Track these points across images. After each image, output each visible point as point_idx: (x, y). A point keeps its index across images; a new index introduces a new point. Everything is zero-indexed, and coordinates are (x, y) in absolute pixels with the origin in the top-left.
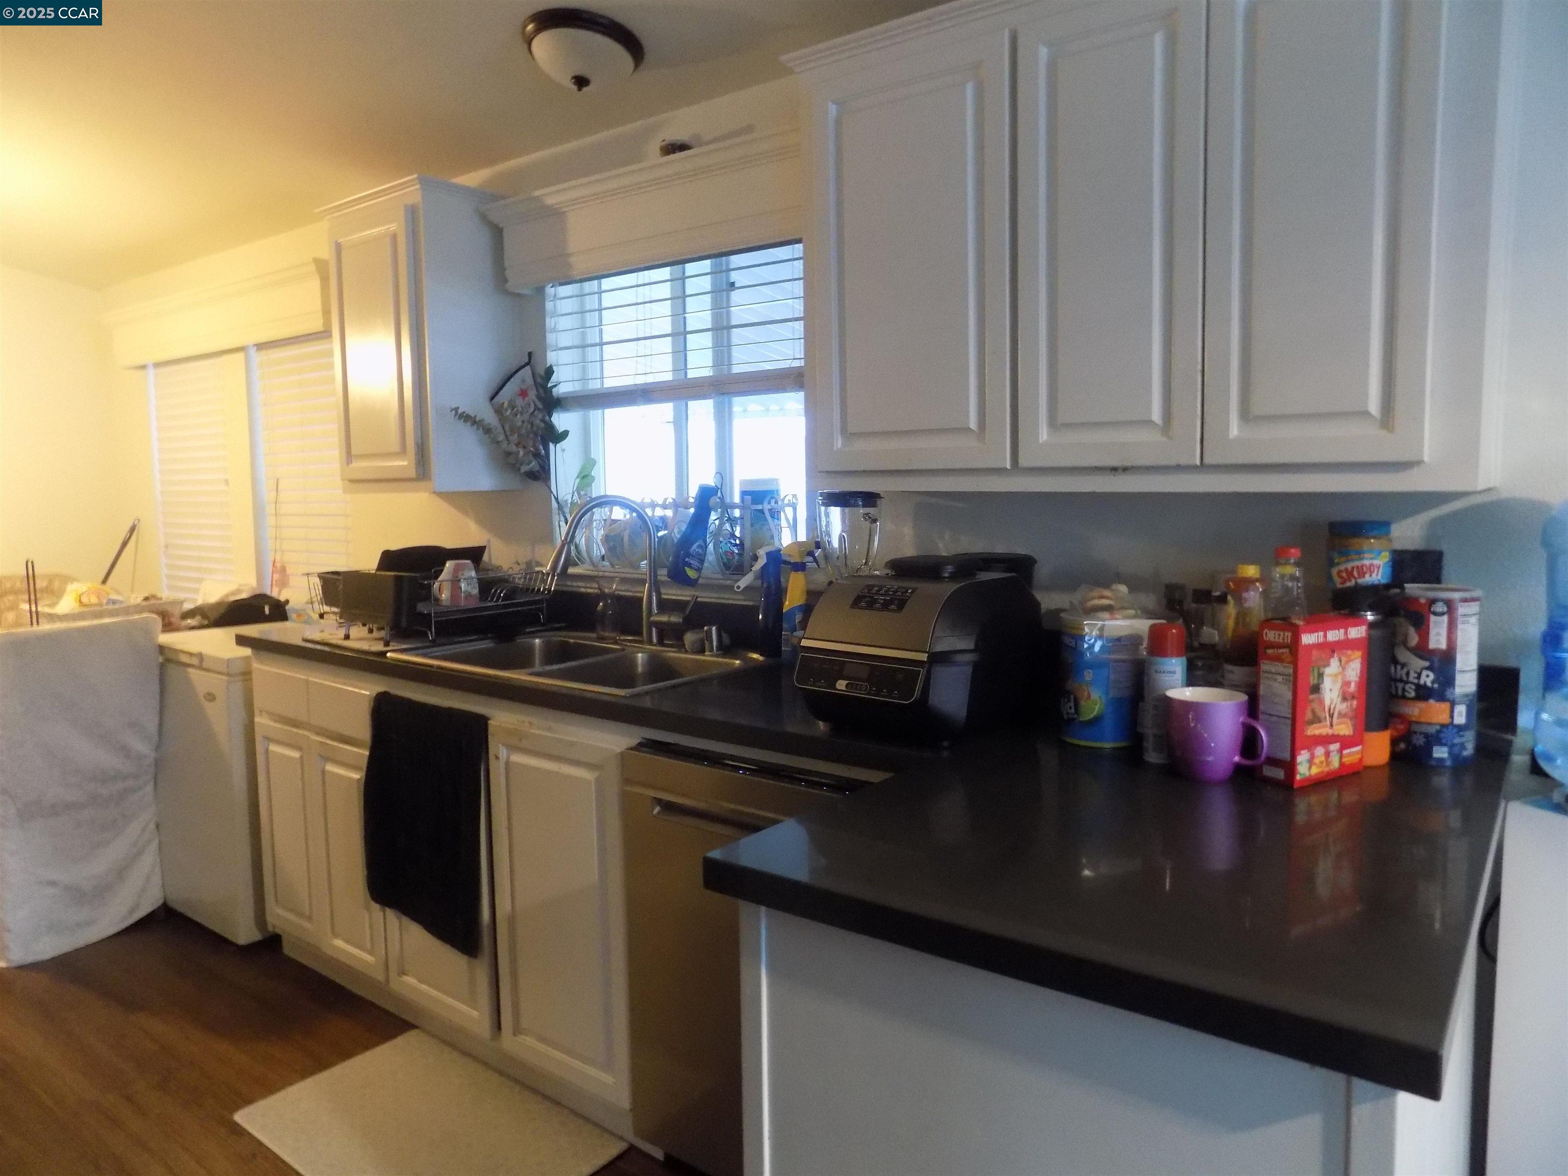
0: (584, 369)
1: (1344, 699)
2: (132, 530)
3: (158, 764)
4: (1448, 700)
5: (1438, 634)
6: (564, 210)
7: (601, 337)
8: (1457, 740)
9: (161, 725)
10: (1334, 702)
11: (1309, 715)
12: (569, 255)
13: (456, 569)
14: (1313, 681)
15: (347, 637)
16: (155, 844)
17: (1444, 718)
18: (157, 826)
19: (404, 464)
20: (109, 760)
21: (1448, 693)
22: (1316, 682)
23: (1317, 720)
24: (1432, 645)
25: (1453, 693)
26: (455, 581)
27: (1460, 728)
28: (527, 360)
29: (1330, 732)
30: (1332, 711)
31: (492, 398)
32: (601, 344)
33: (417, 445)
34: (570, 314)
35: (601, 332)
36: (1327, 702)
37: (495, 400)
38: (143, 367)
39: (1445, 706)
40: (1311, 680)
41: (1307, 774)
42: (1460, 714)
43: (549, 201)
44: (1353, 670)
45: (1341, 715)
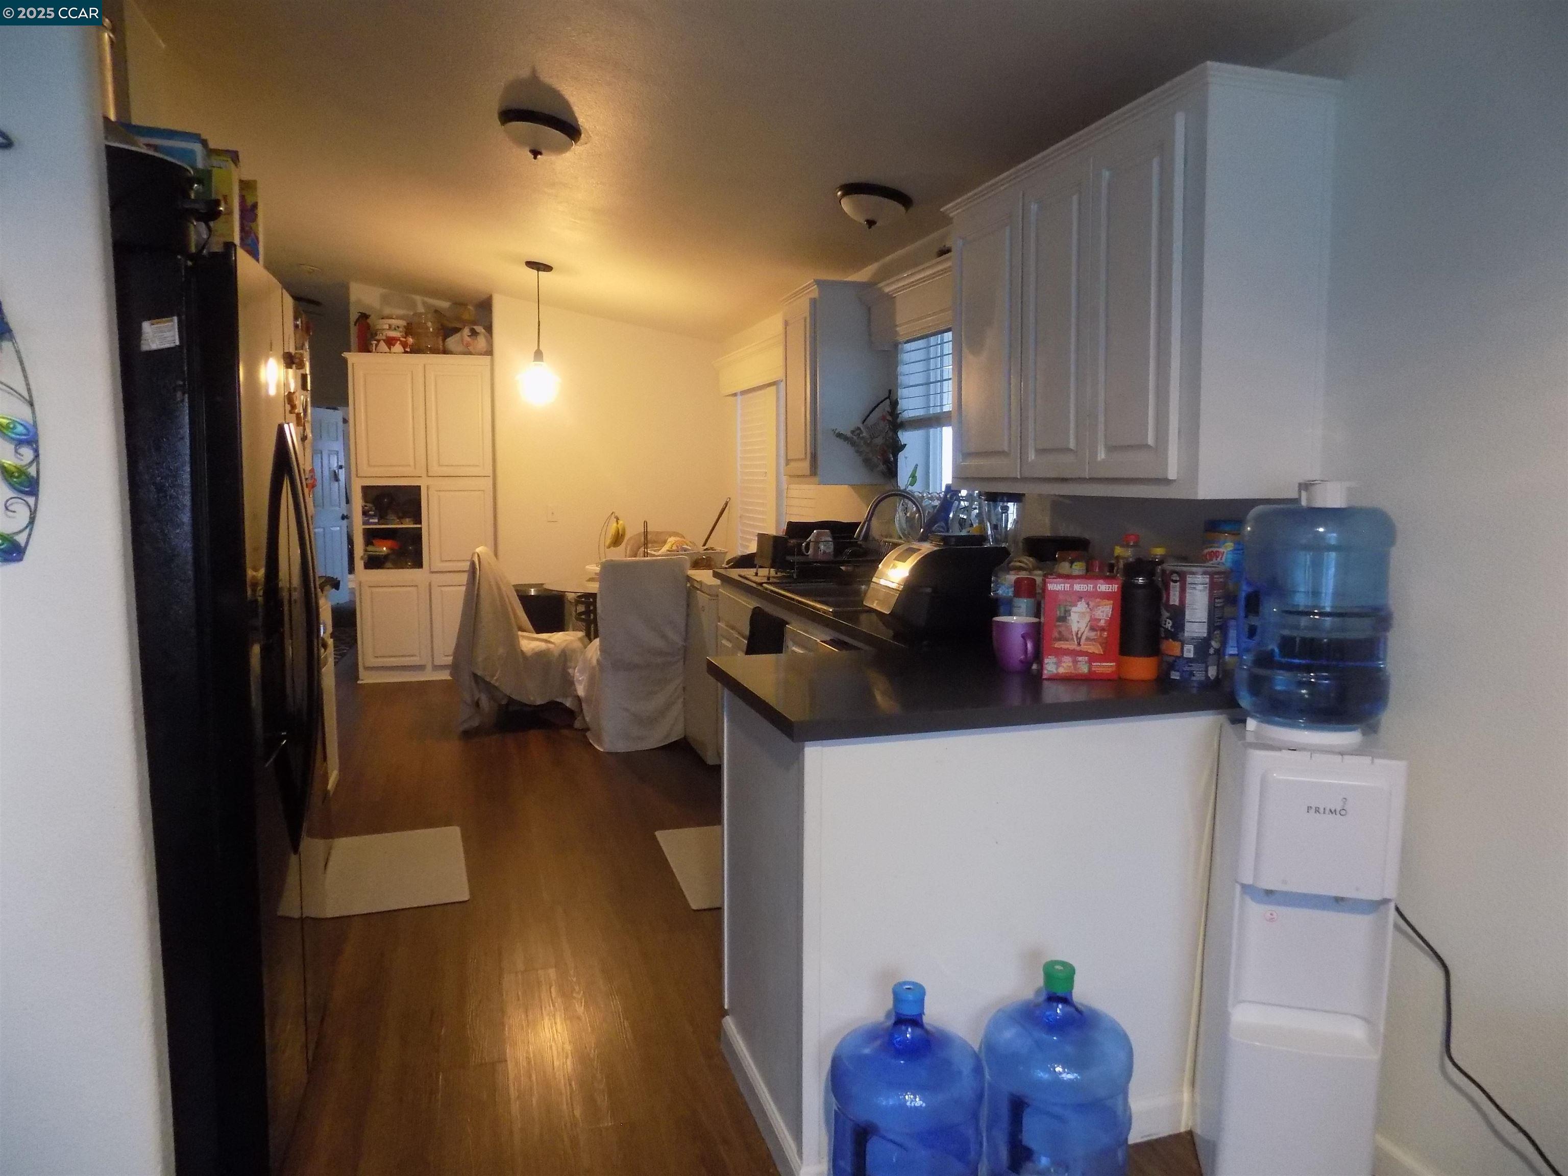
0: (928, 400)
1: (1092, 629)
2: (726, 504)
3: (686, 649)
4: (1180, 641)
5: (1175, 595)
6: (894, 296)
7: (942, 376)
8: (1186, 668)
9: (687, 625)
10: (1082, 630)
11: (1056, 634)
12: (896, 326)
13: (819, 535)
14: (1060, 613)
15: (756, 574)
16: (681, 700)
17: (1177, 652)
18: (684, 688)
19: (805, 466)
20: (659, 643)
21: (1180, 635)
22: (1062, 615)
23: (1062, 638)
24: (1171, 603)
25: (1183, 636)
26: (817, 542)
27: (1189, 660)
28: (887, 395)
29: (1078, 648)
30: (1079, 636)
31: (863, 423)
32: (942, 381)
33: (811, 454)
34: (919, 361)
35: (942, 372)
36: (1074, 628)
37: (865, 423)
38: (735, 395)
39: (1177, 644)
40: (1058, 613)
41: (1055, 671)
42: (1189, 651)
43: (887, 290)
44: (1103, 612)
45: (1088, 639)
